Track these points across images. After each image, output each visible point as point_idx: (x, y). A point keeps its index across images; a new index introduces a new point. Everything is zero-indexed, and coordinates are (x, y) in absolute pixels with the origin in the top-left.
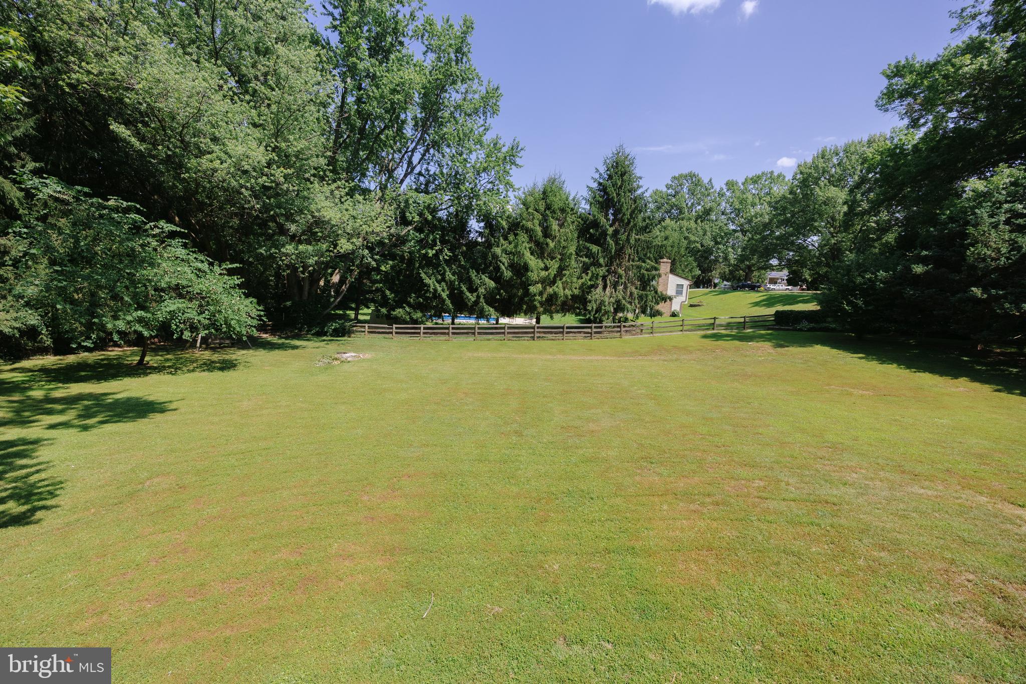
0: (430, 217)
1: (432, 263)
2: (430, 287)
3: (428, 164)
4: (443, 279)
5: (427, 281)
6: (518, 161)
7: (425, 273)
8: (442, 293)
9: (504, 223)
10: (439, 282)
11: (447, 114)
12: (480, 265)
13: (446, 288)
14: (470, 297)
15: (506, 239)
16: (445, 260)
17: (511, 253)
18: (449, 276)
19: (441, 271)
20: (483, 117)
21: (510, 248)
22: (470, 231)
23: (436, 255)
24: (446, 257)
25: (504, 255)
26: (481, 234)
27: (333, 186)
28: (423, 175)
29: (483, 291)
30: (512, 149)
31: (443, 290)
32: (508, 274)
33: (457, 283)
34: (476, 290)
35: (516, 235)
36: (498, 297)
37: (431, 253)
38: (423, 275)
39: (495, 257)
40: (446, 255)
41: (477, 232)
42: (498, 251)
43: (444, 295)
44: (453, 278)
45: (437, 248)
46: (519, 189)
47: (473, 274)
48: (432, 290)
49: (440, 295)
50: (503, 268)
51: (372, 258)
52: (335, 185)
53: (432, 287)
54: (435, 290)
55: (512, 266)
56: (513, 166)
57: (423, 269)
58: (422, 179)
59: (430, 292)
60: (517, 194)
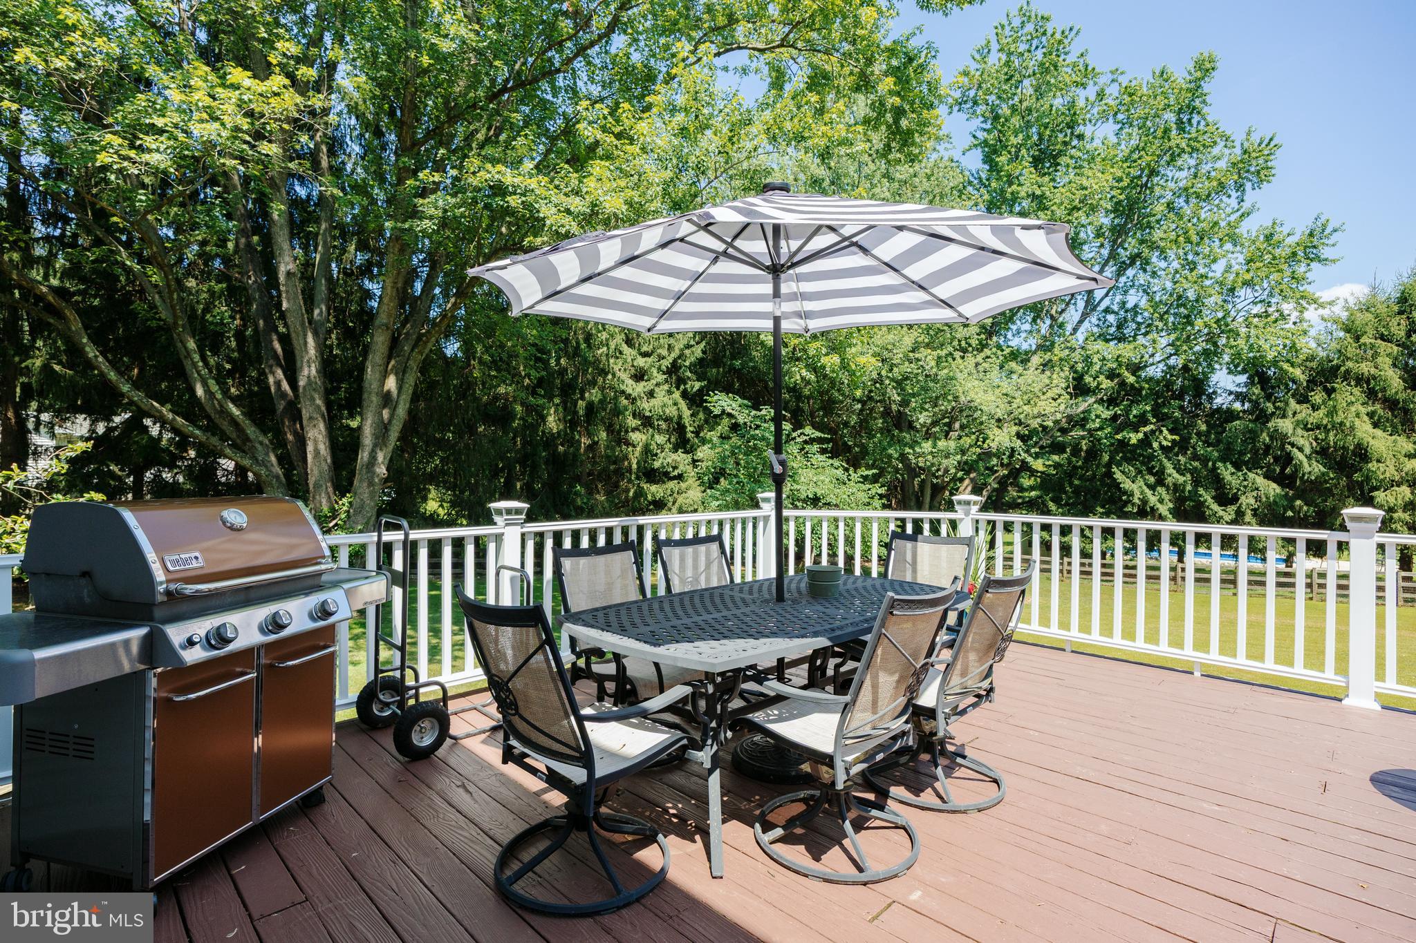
0: (1131, 379)
1: (1139, 456)
2: (1132, 495)
3: (1126, 292)
4: (1160, 482)
5: (1127, 485)
6: (1326, 252)
7: (1123, 472)
8: (1159, 505)
9: (1297, 373)
10: (1152, 488)
11: (1160, 208)
12: (1242, 453)
13: (1166, 497)
14: (1221, 513)
15: (1303, 399)
16: (1162, 447)
17: (1318, 427)
18: (1173, 476)
19: (1153, 467)
20: (1234, 194)
21: (1319, 416)
22: (1215, 393)
23: (1146, 442)
24: (1165, 443)
25: (1300, 431)
26: (1240, 397)
27: (979, 358)
28: (1113, 312)
29: (1252, 501)
30: (1311, 235)
31: (1161, 501)
32: (1313, 469)
33: (1189, 488)
34: (1235, 499)
35: (1330, 392)
36: (1290, 513)
37: (1134, 438)
38: (1118, 476)
39: (1277, 436)
40: (1165, 438)
41: (1231, 393)
42: (1286, 425)
43: (1165, 510)
44: (1181, 479)
45: (1148, 429)
46: (1332, 304)
47: (1227, 472)
48: (1136, 501)
49: (1155, 511)
50: (1300, 456)
51: (1027, 451)
52: (983, 355)
53: (1137, 495)
54: (1144, 501)
55: (1322, 452)
56: (1314, 265)
57: (1119, 465)
58: (1111, 318)
59: (1133, 504)
60: (1326, 312)
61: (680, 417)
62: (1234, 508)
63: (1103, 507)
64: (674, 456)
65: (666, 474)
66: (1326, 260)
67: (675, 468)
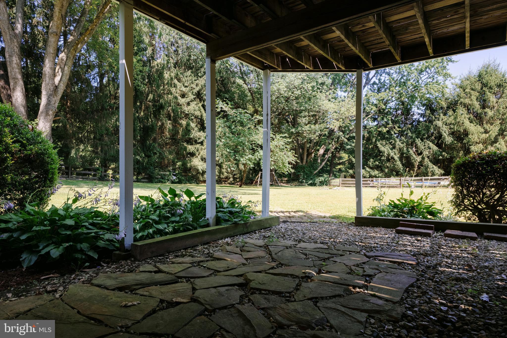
0: (384, 107)
1: (385, 138)
2: (384, 153)
3: (381, 75)
4: (394, 148)
5: (382, 149)
7: (381, 144)
8: (394, 156)
9: (443, 104)
10: (392, 149)
12: (424, 135)
13: (397, 153)
14: (416, 159)
15: (445, 114)
16: (395, 134)
17: (451, 124)
18: (399, 145)
19: (392, 142)
21: (451, 120)
22: (413, 114)
23: (389, 132)
24: (396, 132)
25: (444, 126)
26: (423, 115)
28: (376, 84)
29: (428, 153)
32: (449, 139)
33: (405, 149)
34: (421, 153)
35: (454, 111)
36: (441, 157)
37: (385, 130)
38: (379, 145)
39: (437, 128)
40: (396, 130)
41: (419, 114)
42: (439, 123)
43: (396, 157)
44: (402, 146)
45: (390, 126)
46: (455, 78)
47: (419, 142)
48: (386, 155)
49: (392, 158)
50: (445, 134)
51: (344, 137)
53: (386, 153)
54: (389, 155)
55: (452, 134)
56: (449, 62)
57: (379, 141)
58: (375, 86)
59: (384, 156)
60: (453, 81)
62: (421, 156)
63: (373, 159)
66: (454, 61)
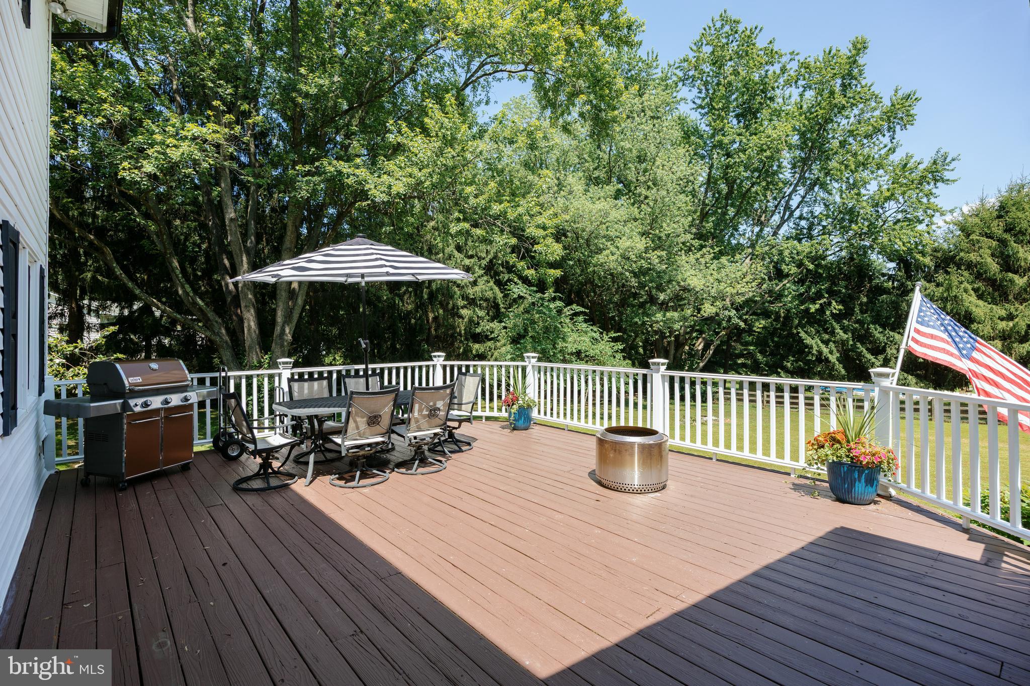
0: (811, 267)
1: (816, 321)
2: (812, 348)
3: (811, 205)
4: (832, 339)
5: (808, 341)
6: (947, 175)
7: (806, 332)
8: (829, 355)
9: (927, 260)
10: (826, 343)
11: (835, 143)
12: (888, 318)
13: (835, 350)
14: (874, 360)
15: (931, 279)
16: (832, 314)
18: (841, 335)
19: (828, 328)
20: (887, 134)
21: (939, 291)
22: (873, 275)
23: (821, 311)
24: (834, 311)
26: (891, 278)
27: (698, 255)
28: (804, 219)
30: (935, 163)
31: (831, 352)
33: (851, 342)
34: (883, 351)
35: (948, 273)
37: (813, 308)
38: (803, 335)
40: (835, 308)
41: (885, 275)
43: (833, 358)
44: (845, 336)
45: (822, 301)
46: (952, 211)
47: (877, 332)
48: (814, 352)
49: (827, 360)
51: (741, 318)
53: (815, 348)
54: (820, 353)
56: (939, 184)
57: (803, 327)
58: (803, 223)
59: (813, 355)
60: (948, 218)
61: (495, 298)
62: (883, 356)
63: (793, 356)
64: (491, 325)
65: (487, 336)
66: (948, 180)
67: (492, 332)
